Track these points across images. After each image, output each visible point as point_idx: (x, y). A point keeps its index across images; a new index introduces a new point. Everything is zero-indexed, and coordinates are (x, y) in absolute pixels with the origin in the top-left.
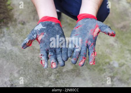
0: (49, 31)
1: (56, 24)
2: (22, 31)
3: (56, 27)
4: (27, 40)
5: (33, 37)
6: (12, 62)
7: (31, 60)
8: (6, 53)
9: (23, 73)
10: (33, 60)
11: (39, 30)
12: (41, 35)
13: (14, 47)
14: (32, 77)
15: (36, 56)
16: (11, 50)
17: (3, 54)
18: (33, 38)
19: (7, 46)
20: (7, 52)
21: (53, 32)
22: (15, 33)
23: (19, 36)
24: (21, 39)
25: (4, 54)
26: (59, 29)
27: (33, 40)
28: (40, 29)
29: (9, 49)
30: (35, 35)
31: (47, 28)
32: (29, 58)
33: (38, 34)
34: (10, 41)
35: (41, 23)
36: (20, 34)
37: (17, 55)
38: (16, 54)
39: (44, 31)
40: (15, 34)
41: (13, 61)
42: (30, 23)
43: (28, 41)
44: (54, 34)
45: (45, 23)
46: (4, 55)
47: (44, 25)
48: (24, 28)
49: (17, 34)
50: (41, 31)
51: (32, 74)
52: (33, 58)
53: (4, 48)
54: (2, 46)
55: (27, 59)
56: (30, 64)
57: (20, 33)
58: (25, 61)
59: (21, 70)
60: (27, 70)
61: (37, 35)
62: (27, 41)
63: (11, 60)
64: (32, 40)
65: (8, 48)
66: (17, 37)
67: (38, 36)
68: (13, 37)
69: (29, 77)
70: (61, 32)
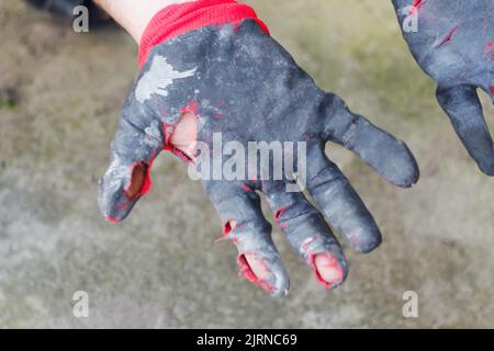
0: (219, 80)
1: (238, 30)
2: (36, 135)
3: (244, 46)
4: (119, 173)
5: (146, 140)
6: (113, 295)
7: (176, 232)
8: (52, 271)
9: (193, 307)
10: (182, 225)
11: (165, 93)
12: (180, 119)
13: (62, 226)
14: (240, 301)
15: (180, 204)
16: (61, 243)
17: (44, 285)
18: (148, 147)
19: (30, 241)
20: (55, 263)
21: (241, 79)
22: (15, 162)
23: (42, 166)
24: (60, 172)
25: (47, 282)
26: (262, 47)
27: (153, 159)
28: (168, 88)
29: (48, 246)
30: (152, 131)
31: (202, 70)
32: (160, 230)
33: (167, 120)
34: (23, 209)
35: (160, 54)
36: (37, 155)
37: (103, 247)
38: (95, 248)
39: (191, 93)
40: (19, 167)
41: (108, 286)
42: (39, 80)
43: (126, 172)
44: (255, 90)
45: (182, 45)
46: (54, 286)
47: (181, 58)
48: (31, 118)
49: (27, 158)
50: (179, 97)
51: (229, 288)
52: (175, 220)
53: (27, 254)
54: (11, 252)
55: (155, 240)
56: (183, 252)
57: (35, 147)
58: (157, 255)
59: (174, 304)
60: (195, 286)
61: (161, 127)
62: (122, 174)
63: (98, 289)
64: (146, 157)
65: (40, 244)
66: (38, 176)
67: (168, 130)
68: (21, 184)
69: (229, 311)
70: (280, 62)
